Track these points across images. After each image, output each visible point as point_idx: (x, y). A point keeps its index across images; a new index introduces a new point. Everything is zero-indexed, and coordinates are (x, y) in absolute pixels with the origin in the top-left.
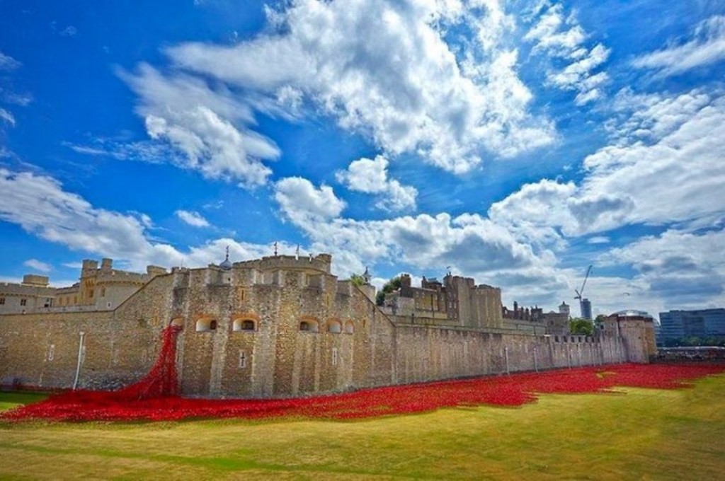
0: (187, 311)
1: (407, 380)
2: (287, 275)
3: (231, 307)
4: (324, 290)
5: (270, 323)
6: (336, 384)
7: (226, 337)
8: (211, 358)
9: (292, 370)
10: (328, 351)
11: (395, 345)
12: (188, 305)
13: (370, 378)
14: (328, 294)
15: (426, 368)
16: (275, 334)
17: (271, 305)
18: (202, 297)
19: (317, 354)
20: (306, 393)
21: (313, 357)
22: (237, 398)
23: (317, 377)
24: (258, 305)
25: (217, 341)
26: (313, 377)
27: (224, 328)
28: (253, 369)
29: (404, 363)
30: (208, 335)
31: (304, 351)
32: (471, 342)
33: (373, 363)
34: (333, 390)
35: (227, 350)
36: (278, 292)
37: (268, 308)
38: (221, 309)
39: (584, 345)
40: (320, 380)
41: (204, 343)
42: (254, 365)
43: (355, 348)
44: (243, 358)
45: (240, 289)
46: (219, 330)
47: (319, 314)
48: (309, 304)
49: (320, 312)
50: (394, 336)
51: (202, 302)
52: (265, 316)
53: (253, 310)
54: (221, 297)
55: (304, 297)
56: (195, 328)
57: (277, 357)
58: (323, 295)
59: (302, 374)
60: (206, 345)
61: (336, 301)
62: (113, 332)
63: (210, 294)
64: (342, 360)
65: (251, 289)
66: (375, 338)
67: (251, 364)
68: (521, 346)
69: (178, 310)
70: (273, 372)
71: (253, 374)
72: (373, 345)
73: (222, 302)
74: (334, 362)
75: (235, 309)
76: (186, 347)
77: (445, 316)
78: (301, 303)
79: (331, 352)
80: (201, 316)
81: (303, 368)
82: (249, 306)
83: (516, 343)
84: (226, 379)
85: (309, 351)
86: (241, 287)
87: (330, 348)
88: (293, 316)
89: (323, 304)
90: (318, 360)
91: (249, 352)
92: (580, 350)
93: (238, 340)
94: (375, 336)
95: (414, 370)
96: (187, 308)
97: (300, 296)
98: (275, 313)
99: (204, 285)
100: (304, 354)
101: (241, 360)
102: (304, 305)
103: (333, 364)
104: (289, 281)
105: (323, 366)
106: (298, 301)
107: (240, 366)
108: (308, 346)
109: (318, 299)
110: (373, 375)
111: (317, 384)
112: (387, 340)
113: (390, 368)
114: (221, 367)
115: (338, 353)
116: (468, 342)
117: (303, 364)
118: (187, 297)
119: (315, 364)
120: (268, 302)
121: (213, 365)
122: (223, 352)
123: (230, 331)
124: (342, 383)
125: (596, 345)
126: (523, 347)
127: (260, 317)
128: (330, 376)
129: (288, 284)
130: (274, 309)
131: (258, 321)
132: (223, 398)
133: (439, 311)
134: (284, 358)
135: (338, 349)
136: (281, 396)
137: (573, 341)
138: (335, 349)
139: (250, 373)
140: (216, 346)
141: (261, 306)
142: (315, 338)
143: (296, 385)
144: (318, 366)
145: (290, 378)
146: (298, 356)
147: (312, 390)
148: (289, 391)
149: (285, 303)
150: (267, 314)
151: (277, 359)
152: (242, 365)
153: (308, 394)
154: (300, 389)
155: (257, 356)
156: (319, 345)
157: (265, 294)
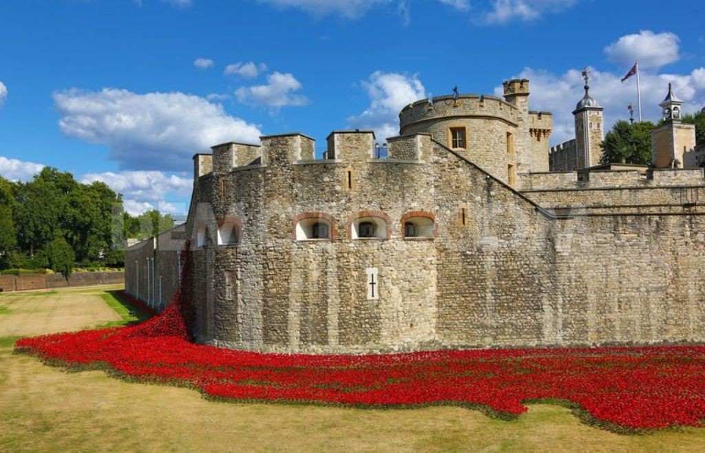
2: (271, 145)
5: (253, 228)
6: (377, 335)
9: (287, 306)
10: (355, 274)
14: (350, 168)
16: (260, 246)
17: (253, 200)
19: (332, 280)
20: (314, 347)
21: (323, 287)
23: (333, 319)
24: (239, 201)
26: (325, 321)
28: (239, 303)
31: (306, 276)
34: (371, 345)
36: (260, 176)
37: (250, 205)
40: (340, 326)
42: (240, 296)
44: (229, 285)
45: (221, 180)
46: (209, 243)
47: (331, 208)
48: (310, 191)
49: (334, 204)
52: (247, 219)
53: (234, 210)
55: (301, 180)
57: (265, 284)
58: (337, 171)
59: (304, 313)
64: (396, 291)
65: (230, 177)
67: (236, 294)
70: (261, 309)
71: (240, 311)
74: (372, 295)
78: (295, 190)
79: (362, 277)
81: (306, 304)
85: (315, 275)
87: (360, 268)
89: (338, 188)
90: (333, 290)
91: (234, 276)
93: (223, 258)
97: (293, 179)
100: (306, 279)
101: (227, 289)
102: (300, 195)
103: (370, 297)
104: (275, 156)
105: (344, 302)
106: (291, 187)
107: (227, 299)
108: (314, 266)
109: (326, 179)
111: (333, 332)
115: (380, 276)
117: (305, 298)
119: (326, 297)
120: (250, 195)
123: (216, 245)
127: (242, 220)
128: (362, 321)
129: (272, 160)
130: (257, 205)
131: (240, 226)
134: (274, 286)
135: (381, 270)
136: (273, 349)
138: (371, 271)
139: (236, 308)
141: (242, 203)
142: (324, 251)
143: (294, 333)
144: (334, 300)
145: (285, 320)
146: (296, 283)
147: (324, 341)
148: (285, 341)
149: (271, 194)
150: (250, 215)
151: (265, 288)
152: (228, 295)
153: (317, 350)
154: (304, 339)
155: (242, 283)
156: (333, 263)
157: (246, 182)
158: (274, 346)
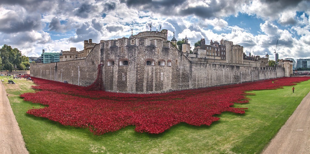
0: (105, 58)
2: (140, 40)
3: (118, 56)
4: (156, 46)
5: (133, 62)
6: (163, 88)
7: (118, 68)
8: (113, 76)
9: (143, 82)
10: (159, 74)
11: (191, 71)
12: (105, 56)
13: (180, 86)
14: (158, 48)
15: (205, 81)
16: (136, 67)
17: (134, 54)
18: (109, 52)
19: (154, 75)
20: (149, 92)
21: (152, 77)
22: (123, 93)
23: (154, 85)
24: (128, 54)
25: (115, 70)
26: (152, 85)
27: (116, 64)
28: (128, 81)
30: (112, 67)
31: (148, 74)
32: (226, 70)
33: (181, 79)
34: (161, 91)
36: (136, 48)
37: (133, 56)
38: (115, 56)
39: (271, 71)
40: (155, 86)
41: (110, 70)
42: (128, 79)
43: (172, 73)
44: (124, 77)
45: (121, 48)
46: (115, 65)
47: (154, 58)
48: (150, 53)
49: (155, 57)
50: (191, 67)
51: (109, 54)
52: (131, 59)
53: (126, 57)
54: (115, 52)
55: (147, 50)
56: (107, 64)
57: (137, 76)
58: (156, 49)
59: (147, 84)
61: (162, 52)
62: (86, 66)
63: (111, 51)
64: (166, 78)
65: (125, 47)
66: (182, 68)
68: (247, 71)
69: (102, 57)
70: (135, 83)
71: (128, 83)
72: (181, 71)
73: (116, 54)
74: (162, 79)
75: (120, 57)
76: (105, 72)
77: (220, 58)
78: (146, 53)
79: (160, 75)
80: (109, 60)
81: (148, 81)
82: (125, 55)
83: (245, 70)
84: (119, 85)
85: (150, 74)
86: (122, 47)
87: (160, 73)
88: (143, 59)
89: (156, 53)
90: (154, 78)
91: (126, 74)
92: (269, 73)
93: (122, 69)
94: (182, 67)
95: (200, 82)
96: (105, 57)
97: (146, 50)
98: (135, 58)
99: (109, 47)
100: (148, 75)
101: (123, 78)
102: (147, 54)
103: (161, 79)
104: (141, 43)
105: (157, 81)
106: (145, 52)
107: (123, 80)
108: (150, 72)
109: (153, 51)
110: (181, 84)
111: (154, 88)
112: (188, 69)
113: (189, 82)
114: (116, 80)
115: (163, 74)
117: (147, 80)
118: (104, 52)
119: (153, 79)
120: (132, 53)
121: (114, 79)
122: (117, 74)
123: (119, 66)
124: (166, 88)
125: (275, 71)
126: (248, 72)
127: (129, 59)
128: (160, 85)
129: (140, 44)
130: (135, 56)
131: (129, 61)
132: (118, 92)
133: (217, 56)
134: (140, 77)
135: (164, 73)
136: (139, 93)
137: (267, 69)
139: (127, 82)
140: (114, 72)
141: (129, 55)
142: (153, 68)
143: (145, 88)
144: (154, 80)
145: (142, 85)
146: (145, 76)
147: (152, 90)
148: (142, 91)
149: (139, 53)
150: (132, 58)
151: (137, 77)
152: (124, 79)
153: (150, 92)
154: (147, 90)
155: (129, 76)
156: (154, 71)
157: (131, 49)
158: (139, 92)
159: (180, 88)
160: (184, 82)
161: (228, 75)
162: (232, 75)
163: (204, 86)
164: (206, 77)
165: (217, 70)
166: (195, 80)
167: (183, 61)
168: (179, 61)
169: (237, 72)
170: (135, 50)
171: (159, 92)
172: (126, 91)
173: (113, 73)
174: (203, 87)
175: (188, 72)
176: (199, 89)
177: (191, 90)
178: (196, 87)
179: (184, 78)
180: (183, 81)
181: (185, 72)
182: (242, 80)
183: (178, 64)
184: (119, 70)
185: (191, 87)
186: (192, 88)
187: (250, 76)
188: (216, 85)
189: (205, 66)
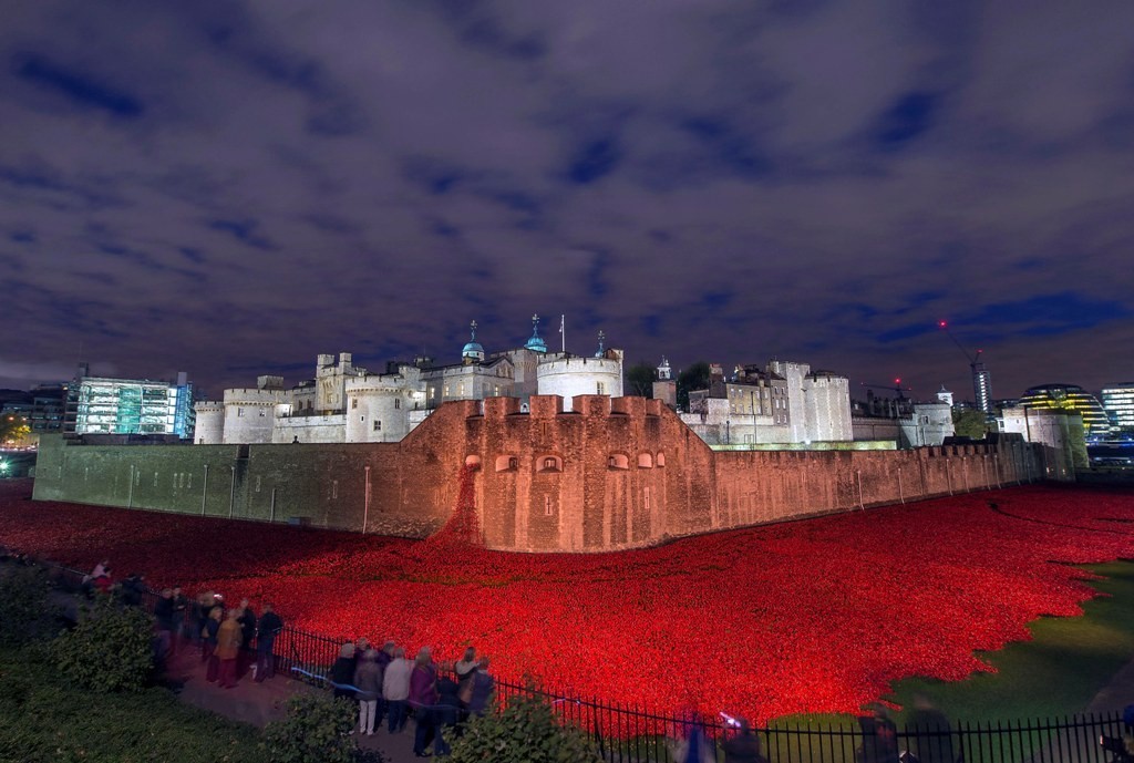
0: (484, 447)
1: (731, 523)
2: (592, 402)
3: (533, 443)
4: (632, 416)
5: (576, 461)
6: (650, 532)
7: (530, 479)
8: (515, 503)
9: (602, 517)
10: (639, 492)
11: (714, 479)
12: (485, 441)
13: (687, 521)
14: (636, 421)
15: (753, 506)
16: (582, 475)
17: (576, 440)
18: (501, 432)
19: (629, 496)
20: (619, 545)
21: (624, 501)
22: (546, 551)
23: (630, 525)
24: (562, 440)
25: (520, 484)
26: (626, 525)
27: (526, 468)
28: (561, 517)
29: (726, 500)
30: (510, 475)
31: (614, 495)
33: (689, 503)
34: (647, 539)
35: (531, 494)
36: (583, 423)
37: (573, 444)
38: (522, 446)
40: (633, 528)
41: (505, 485)
42: (561, 512)
43: (669, 485)
44: (549, 504)
45: (541, 422)
46: (521, 470)
47: (628, 447)
48: (616, 436)
49: (629, 445)
50: (713, 466)
51: (500, 437)
52: (570, 454)
53: (556, 446)
54: (521, 431)
55: (611, 428)
56: (495, 468)
57: (585, 503)
58: (631, 422)
59: (613, 522)
60: (509, 489)
61: (645, 429)
62: (400, 468)
63: (509, 427)
64: (655, 502)
65: (553, 421)
66: (691, 469)
67: (557, 511)
68: (879, 466)
69: (473, 445)
70: (582, 521)
71: (561, 524)
72: (689, 479)
73: (523, 438)
74: (647, 506)
75: (537, 446)
76: (486, 490)
77: (771, 421)
78: (608, 435)
79: (643, 493)
80: (500, 453)
81: (614, 515)
82: (552, 441)
83: (872, 463)
84: (533, 529)
85: (620, 494)
86: (544, 418)
87: (642, 488)
88: (600, 453)
89: (631, 434)
90: (629, 504)
91: (555, 497)
92: (966, 466)
93: (543, 482)
94: (690, 468)
95: (739, 509)
96: (484, 443)
97: (607, 427)
98: (580, 449)
99: (502, 417)
100: (614, 497)
101: (547, 507)
102: (611, 438)
104: (594, 409)
105: (635, 512)
106: (605, 433)
107: (546, 514)
108: (619, 486)
109: (625, 428)
110: (690, 518)
111: (630, 533)
112: (705, 472)
113: (709, 509)
114: (526, 516)
115: (650, 493)
116: (807, 466)
117: (613, 510)
118: (483, 430)
119: (626, 509)
120: (573, 436)
121: (518, 512)
122: (527, 496)
123: (534, 472)
124: (656, 530)
126: (882, 467)
127: (565, 455)
128: (643, 523)
129: (592, 413)
130: (580, 444)
131: (563, 458)
132: (531, 551)
133: (762, 414)
134: (593, 503)
135: (650, 488)
136: (592, 550)
138: (647, 489)
139: (558, 521)
140: (519, 489)
141: (565, 441)
142: (625, 477)
143: (607, 535)
144: (630, 511)
145: (601, 527)
146: (608, 500)
147: (625, 541)
148: (601, 544)
149: (591, 436)
150: (572, 451)
151: (586, 507)
152: (548, 512)
153: (621, 547)
154: (613, 540)
155: (564, 503)
156: (629, 486)
157: (569, 426)
158: (592, 548)
159: (689, 529)
160: (698, 509)
161: (817, 484)
162: (830, 482)
163: (750, 520)
164: (755, 493)
165: (783, 469)
166: (725, 504)
167: (691, 449)
168: (682, 451)
169: (846, 471)
170: (581, 426)
171: (642, 544)
172: (556, 545)
173: (513, 493)
174: (748, 523)
175: (707, 480)
176: (738, 529)
177: (717, 532)
178: (731, 525)
179: (698, 497)
180: (695, 508)
181: (698, 483)
182: (866, 499)
183: (681, 460)
184: (534, 484)
185: (716, 525)
186: (720, 528)
187: (892, 484)
188: (782, 515)
189: (749, 459)
